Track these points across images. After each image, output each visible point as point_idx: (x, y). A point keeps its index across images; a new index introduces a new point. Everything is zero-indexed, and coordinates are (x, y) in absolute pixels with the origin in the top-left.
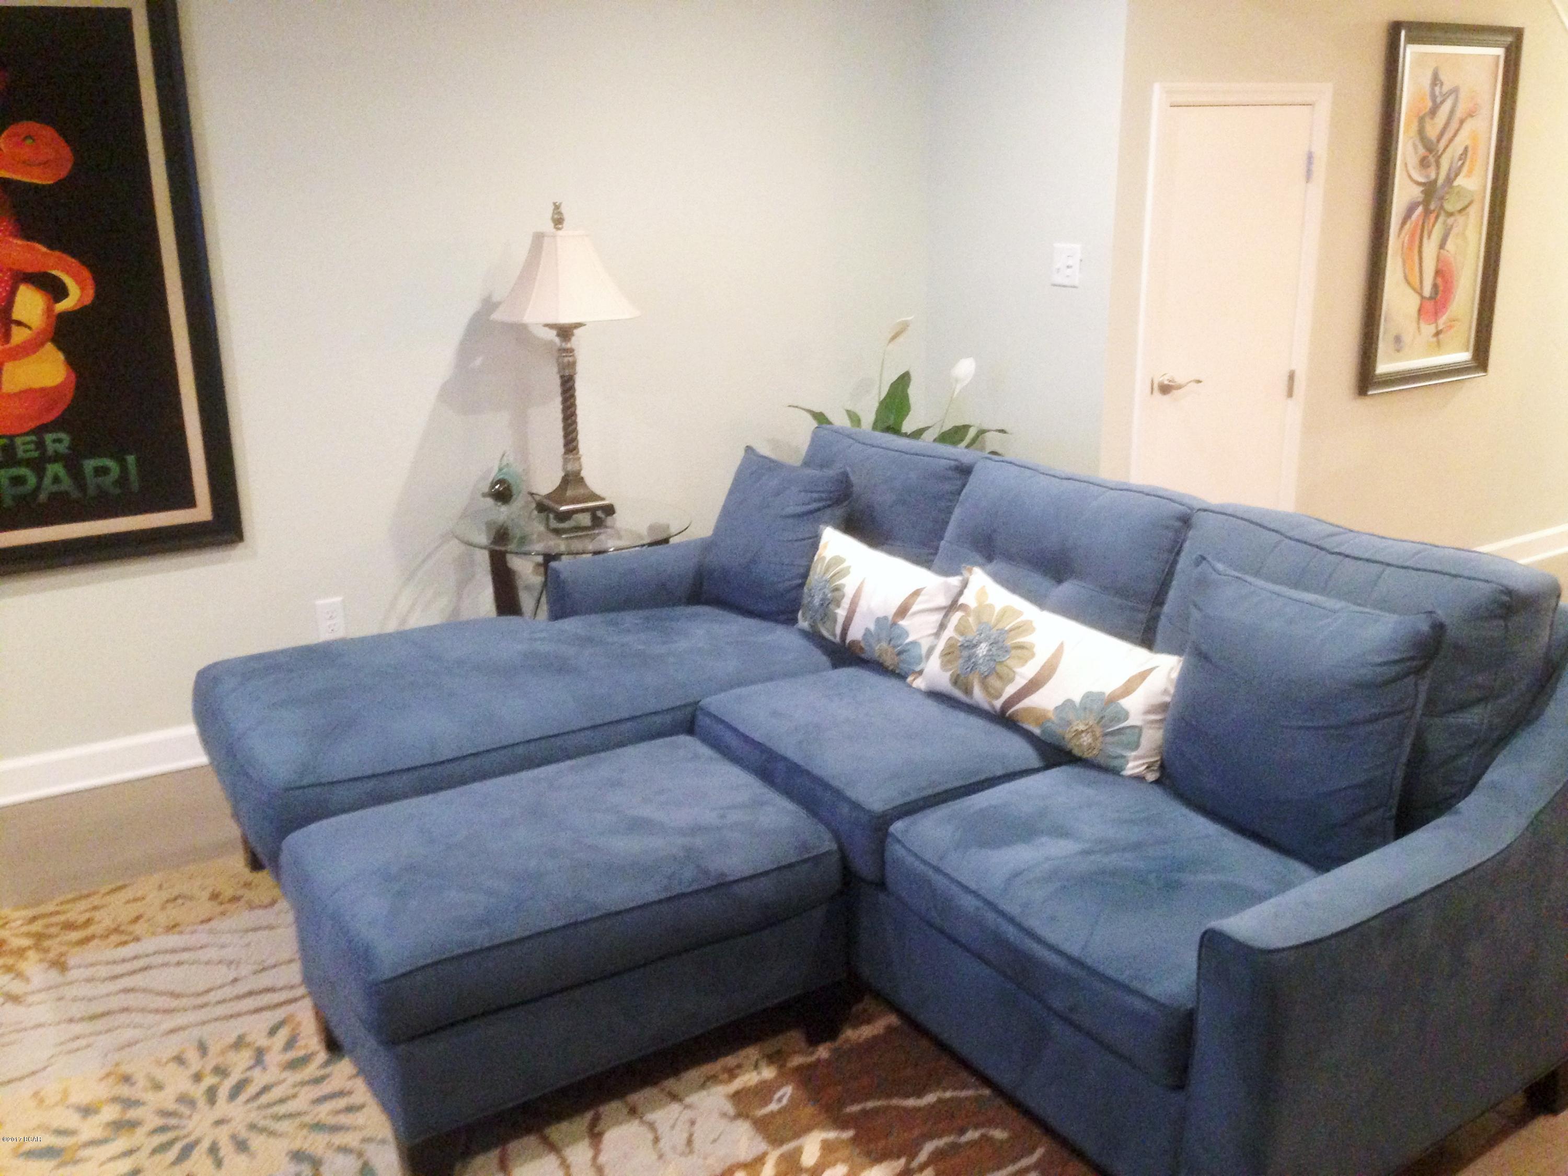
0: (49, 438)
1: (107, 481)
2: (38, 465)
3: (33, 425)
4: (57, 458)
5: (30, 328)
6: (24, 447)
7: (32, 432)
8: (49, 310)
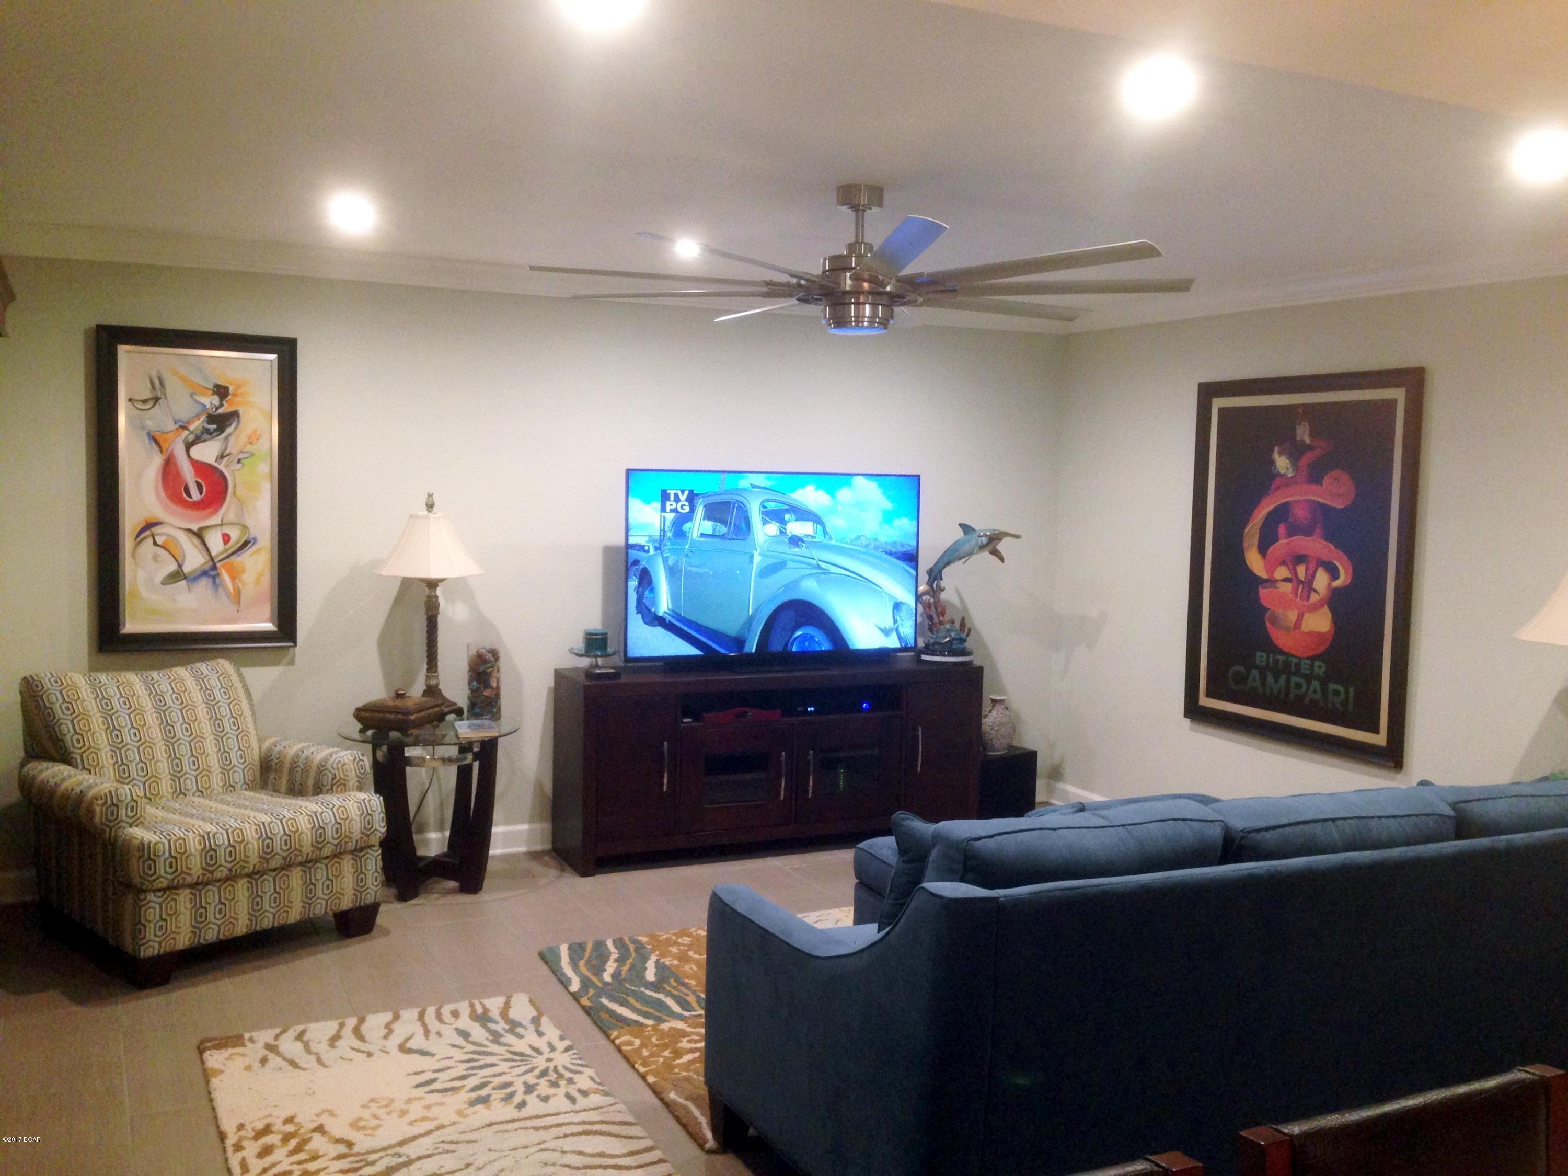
0: (1317, 664)
1: (1337, 699)
2: (1309, 678)
3: (1311, 654)
4: (1318, 678)
5: (1318, 594)
6: (1305, 666)
7: (1308, 658)
8: (1329, 585)
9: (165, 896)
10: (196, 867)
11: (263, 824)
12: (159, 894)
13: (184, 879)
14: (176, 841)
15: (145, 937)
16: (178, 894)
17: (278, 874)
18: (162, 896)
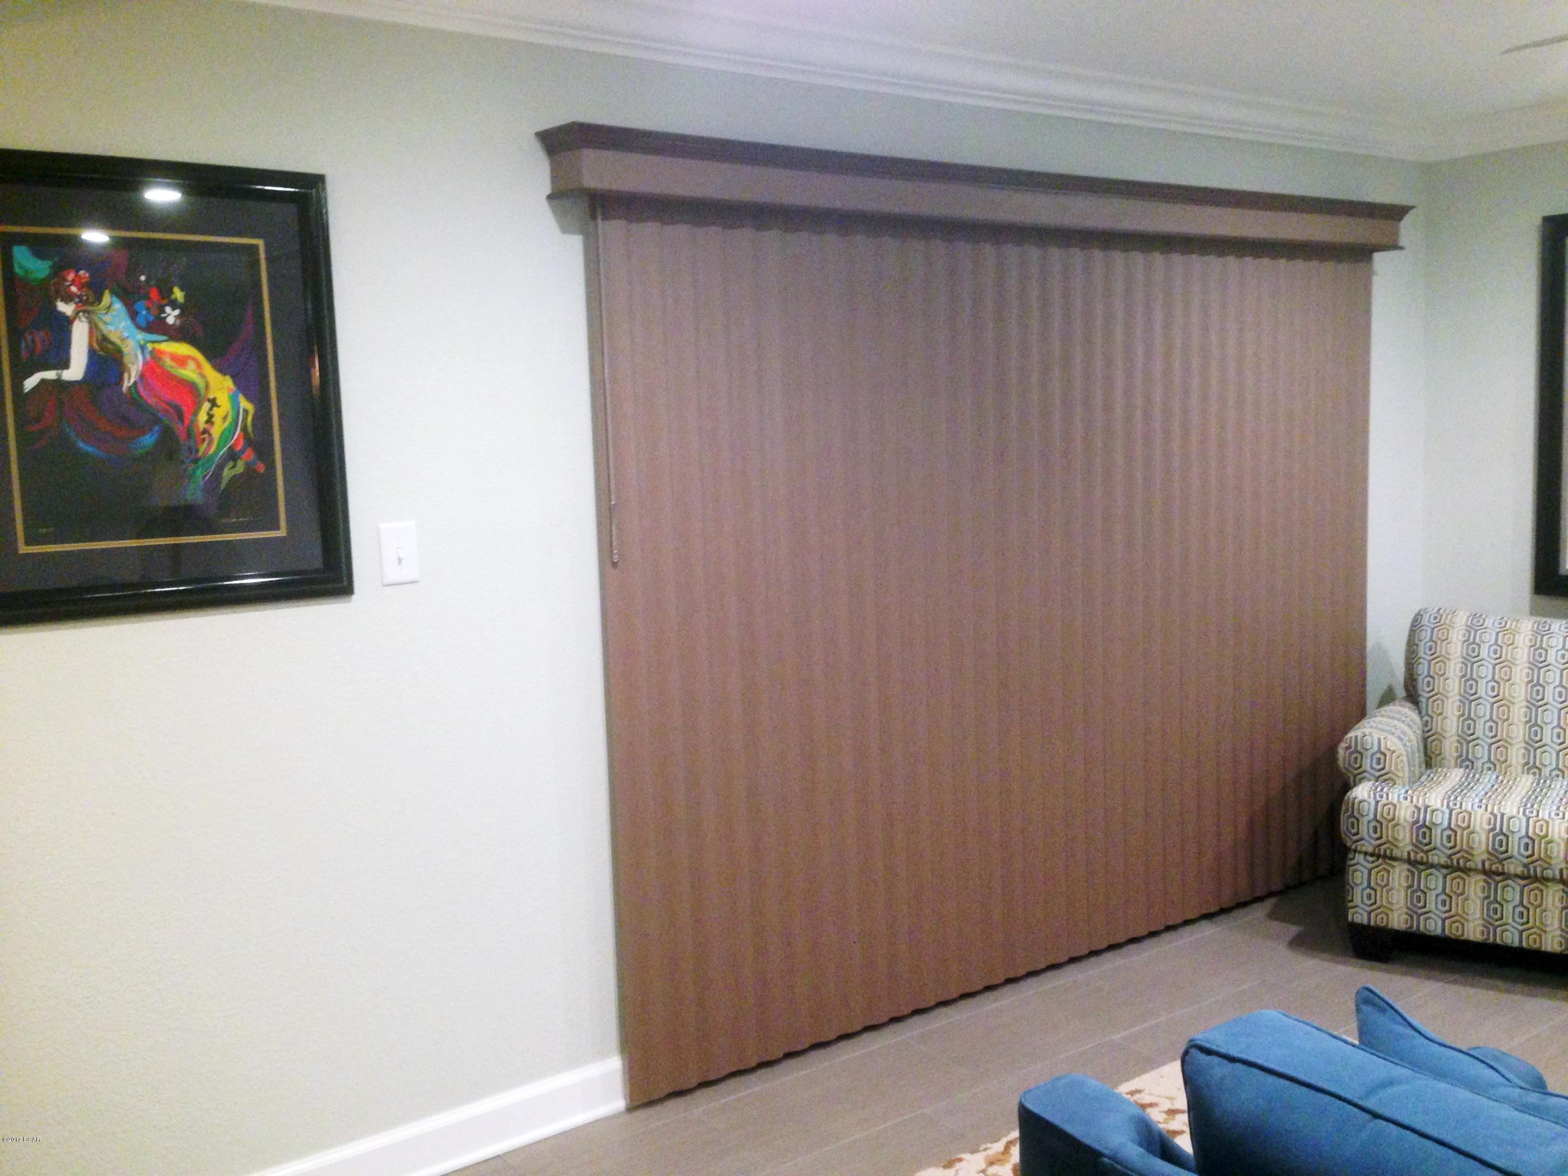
9: (1376, 863)
10: (1405, 841)
11: (1503, 815)
12: (1371, 859)
13: (1392, 850)
14: (1385, 805)
15: (1352, 901)
16: (1393, 867)
17: (1502, 881)
18: (1373, 862)
